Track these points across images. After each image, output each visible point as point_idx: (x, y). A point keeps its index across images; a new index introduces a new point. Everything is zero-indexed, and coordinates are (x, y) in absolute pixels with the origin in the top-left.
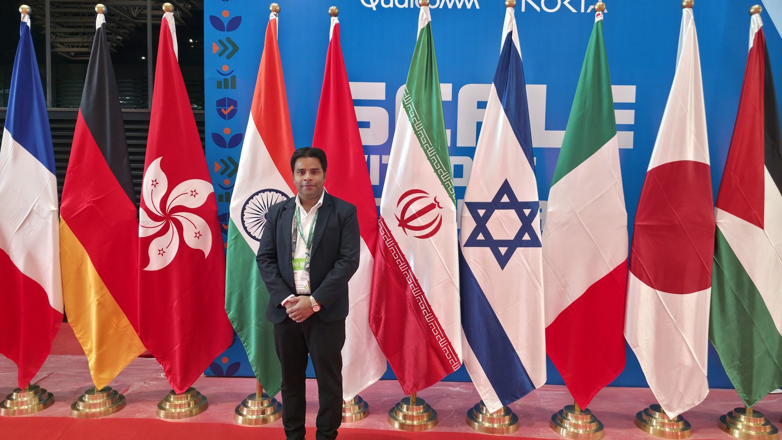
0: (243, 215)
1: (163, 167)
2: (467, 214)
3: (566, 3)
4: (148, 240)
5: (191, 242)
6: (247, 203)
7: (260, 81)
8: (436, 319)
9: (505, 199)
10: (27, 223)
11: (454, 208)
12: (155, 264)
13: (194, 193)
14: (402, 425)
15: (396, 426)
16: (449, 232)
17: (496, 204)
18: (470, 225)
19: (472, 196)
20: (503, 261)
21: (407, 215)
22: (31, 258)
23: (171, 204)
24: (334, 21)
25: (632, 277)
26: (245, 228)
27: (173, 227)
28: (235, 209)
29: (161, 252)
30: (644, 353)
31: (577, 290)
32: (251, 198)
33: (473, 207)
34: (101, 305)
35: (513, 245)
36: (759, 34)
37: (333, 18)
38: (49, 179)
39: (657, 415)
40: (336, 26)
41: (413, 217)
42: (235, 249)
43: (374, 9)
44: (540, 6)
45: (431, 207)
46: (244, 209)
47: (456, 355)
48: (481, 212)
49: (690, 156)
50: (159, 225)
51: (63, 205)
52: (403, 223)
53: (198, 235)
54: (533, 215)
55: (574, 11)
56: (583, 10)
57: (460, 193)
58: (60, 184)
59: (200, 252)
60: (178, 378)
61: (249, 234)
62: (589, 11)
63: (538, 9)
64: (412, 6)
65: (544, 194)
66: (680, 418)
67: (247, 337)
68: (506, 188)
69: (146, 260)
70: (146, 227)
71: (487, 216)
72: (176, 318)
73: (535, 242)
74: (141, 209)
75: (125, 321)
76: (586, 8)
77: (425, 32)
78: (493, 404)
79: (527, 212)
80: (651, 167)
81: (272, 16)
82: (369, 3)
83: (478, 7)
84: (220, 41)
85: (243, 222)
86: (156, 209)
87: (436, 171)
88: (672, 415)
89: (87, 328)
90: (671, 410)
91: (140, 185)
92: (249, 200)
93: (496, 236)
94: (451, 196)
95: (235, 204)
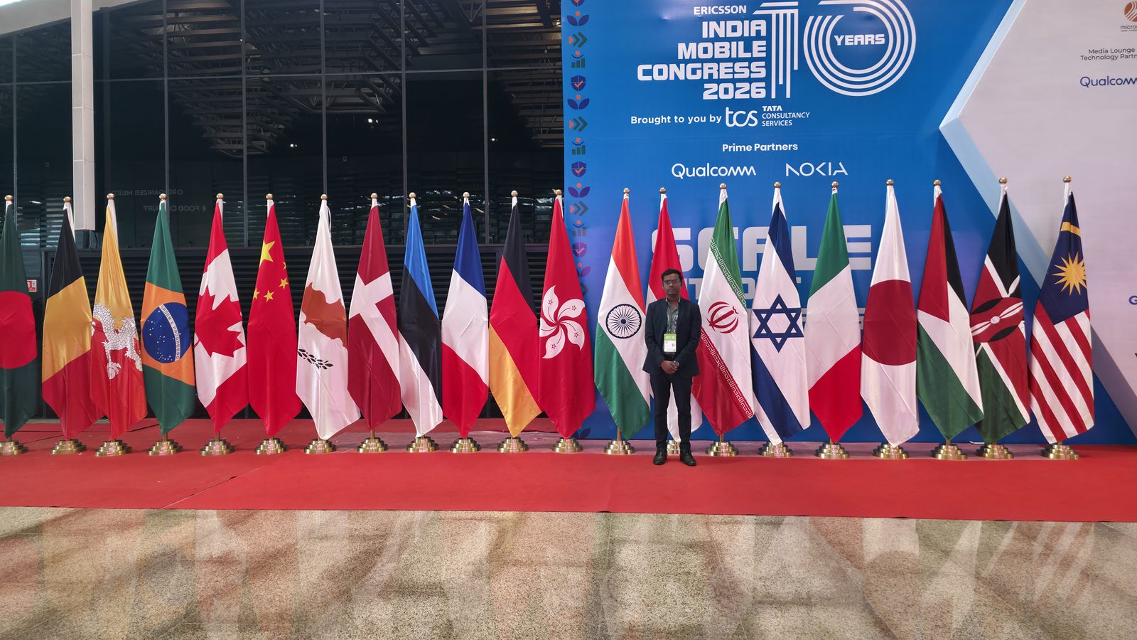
0: (607, 321)
1: (556, 292)
2: (754, 317)
3: (817, 169)
4: (546, 338)
5: (572, 339)
6: (610, 313)
7: (618, 237)
8: (736, 385)
9: (779, 307)
10: (469, 330)
11: (745, 313)
12: (550, 353)
13: (574, 308)
14: (715, 454)
15: (712, 454)
16: (743, 328)
17: (773, 310)
18: (756, 324)
19: (757, 306)
20: (779, 347)
21: (715, 319)
22: (471, 353)
23: (560, 315)
24: (663, 197)
25: (864, 355)
26: (609, 329)
27: (561, 330)
28: (601, 317)
29: (554, 346)
30: (874, 404)
31: (828, 365)
32: (613, 310)
33: (758, 312)
34: (515, 381)
35: (785, 336)
36: (939, 198)
37: (662, 195)
38: (482, 300)
39: (886, 446)
40: (665, 200)
41: (720, 319)
42: (601, 343)
43: (682, 178)
44: (799, 172)
45: (731, 313)
46: (608, 317)
47: (750, 408)
48: (764, 316)
49: (897, 278)
50: (553, 329)
51: (491, 318)
52: (713, 324)
53: (576, 335)
54: (797, 317)
55: (823, 174)
56: (830, 174)
57: (749, 304)
58: (489, 305)
59: (577, 346)
60: (565, 430)
61: (611, 333)
62: (834, 174)
63: (798, 174)
64: (708, 175)
65: (804, 303)
66: (900, 447)
67: (610, 401)
68: (779, 300)
69: (544, 352)
70: (544, 330)
71: (768, 318)
72: (563, 389)
73: (799, 334)
74: (541, 319)
75: (528, 393)
76: (832, 173)
77: (724, 207)
78: (775, 439)
79: (793, 315)
80: (872, 284)
81: (626, 196)
82: (678, 174)
83: (755, 174)
84: (576, 205)
85: (607, 325)
86: (552, 319)
87: (733, 290)
88: (894, 445)
89: (505, 397)
90: (893, 442)
91: (540, 304)
92: (611, 311)
93: (774, 331)
94: (743, 305)
95: (602, 314)
